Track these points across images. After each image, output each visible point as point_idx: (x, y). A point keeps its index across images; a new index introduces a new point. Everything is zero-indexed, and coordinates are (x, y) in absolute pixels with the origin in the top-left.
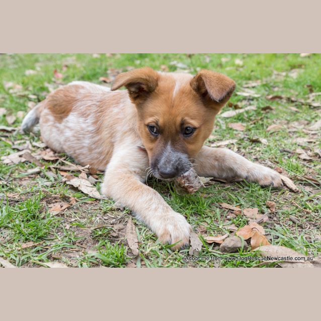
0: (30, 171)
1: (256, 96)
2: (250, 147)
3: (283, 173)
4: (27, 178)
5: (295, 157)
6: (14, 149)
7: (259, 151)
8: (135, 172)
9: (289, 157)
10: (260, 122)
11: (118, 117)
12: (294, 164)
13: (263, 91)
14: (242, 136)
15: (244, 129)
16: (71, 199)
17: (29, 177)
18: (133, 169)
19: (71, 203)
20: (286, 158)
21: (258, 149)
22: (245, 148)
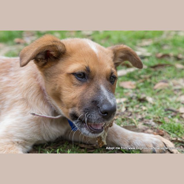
1: (148, 54)
2: (137, 106)
3: (165, 136)
5: (178, 116)
7: (145, 110)
8: (18, 142)
9: (172, 117)
10: (149, 80)
11: (8, 85)
12: (176, 124)
13: (154, 50)
14: (131, 94)
15: (134, 87)
18: (17, 140)
20: (170, 117)
21: (144, 108)
22: (132, 107)
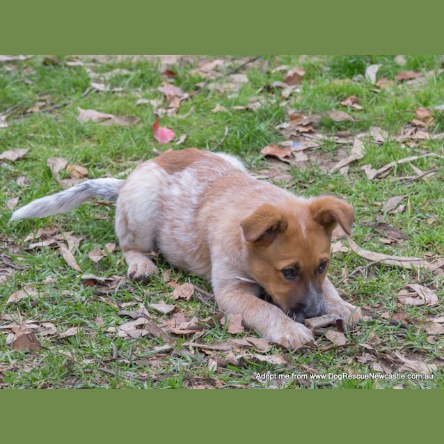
0: (158, 349)
4: (155, 358)
6: (122, 316)
16: (216, 382)
17: (158, 357)
19: (217, 386)
